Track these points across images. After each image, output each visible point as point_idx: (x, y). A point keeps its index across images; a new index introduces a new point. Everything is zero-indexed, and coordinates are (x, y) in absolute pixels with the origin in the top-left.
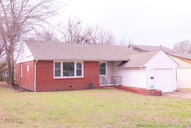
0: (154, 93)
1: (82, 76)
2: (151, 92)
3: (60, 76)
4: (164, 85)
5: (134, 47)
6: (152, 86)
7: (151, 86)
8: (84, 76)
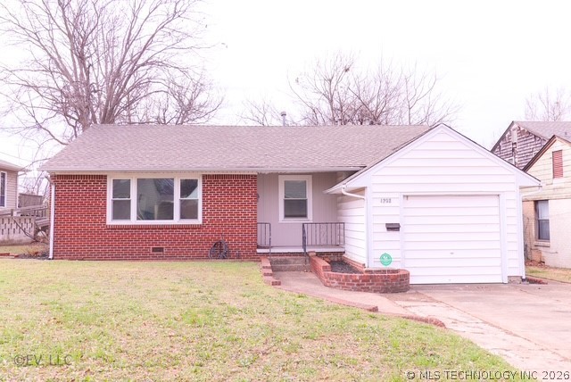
0: (356, 281)
1: (199, 221)
2: (346, 276)
3: (128, 217)
4: (452, 256)
5: (522, 129)
6: (386, 258)
7: (382, 257)
8: (204, 221)
